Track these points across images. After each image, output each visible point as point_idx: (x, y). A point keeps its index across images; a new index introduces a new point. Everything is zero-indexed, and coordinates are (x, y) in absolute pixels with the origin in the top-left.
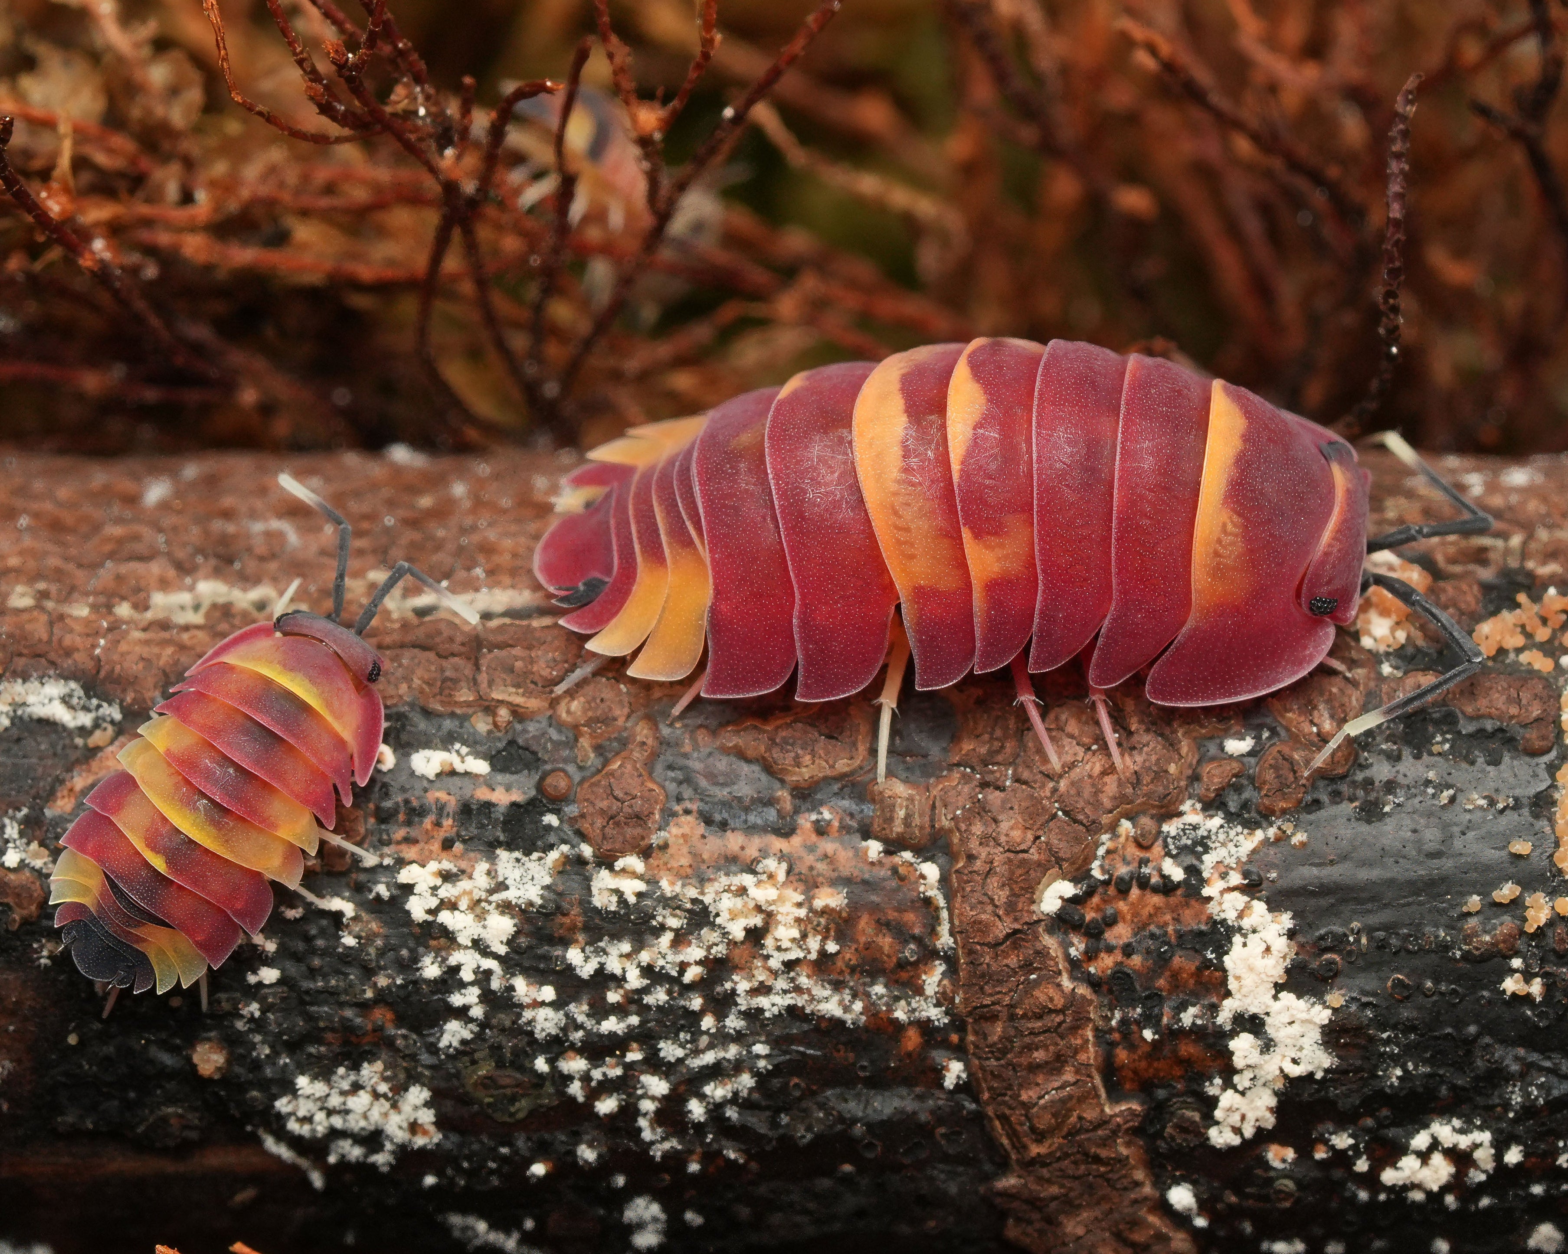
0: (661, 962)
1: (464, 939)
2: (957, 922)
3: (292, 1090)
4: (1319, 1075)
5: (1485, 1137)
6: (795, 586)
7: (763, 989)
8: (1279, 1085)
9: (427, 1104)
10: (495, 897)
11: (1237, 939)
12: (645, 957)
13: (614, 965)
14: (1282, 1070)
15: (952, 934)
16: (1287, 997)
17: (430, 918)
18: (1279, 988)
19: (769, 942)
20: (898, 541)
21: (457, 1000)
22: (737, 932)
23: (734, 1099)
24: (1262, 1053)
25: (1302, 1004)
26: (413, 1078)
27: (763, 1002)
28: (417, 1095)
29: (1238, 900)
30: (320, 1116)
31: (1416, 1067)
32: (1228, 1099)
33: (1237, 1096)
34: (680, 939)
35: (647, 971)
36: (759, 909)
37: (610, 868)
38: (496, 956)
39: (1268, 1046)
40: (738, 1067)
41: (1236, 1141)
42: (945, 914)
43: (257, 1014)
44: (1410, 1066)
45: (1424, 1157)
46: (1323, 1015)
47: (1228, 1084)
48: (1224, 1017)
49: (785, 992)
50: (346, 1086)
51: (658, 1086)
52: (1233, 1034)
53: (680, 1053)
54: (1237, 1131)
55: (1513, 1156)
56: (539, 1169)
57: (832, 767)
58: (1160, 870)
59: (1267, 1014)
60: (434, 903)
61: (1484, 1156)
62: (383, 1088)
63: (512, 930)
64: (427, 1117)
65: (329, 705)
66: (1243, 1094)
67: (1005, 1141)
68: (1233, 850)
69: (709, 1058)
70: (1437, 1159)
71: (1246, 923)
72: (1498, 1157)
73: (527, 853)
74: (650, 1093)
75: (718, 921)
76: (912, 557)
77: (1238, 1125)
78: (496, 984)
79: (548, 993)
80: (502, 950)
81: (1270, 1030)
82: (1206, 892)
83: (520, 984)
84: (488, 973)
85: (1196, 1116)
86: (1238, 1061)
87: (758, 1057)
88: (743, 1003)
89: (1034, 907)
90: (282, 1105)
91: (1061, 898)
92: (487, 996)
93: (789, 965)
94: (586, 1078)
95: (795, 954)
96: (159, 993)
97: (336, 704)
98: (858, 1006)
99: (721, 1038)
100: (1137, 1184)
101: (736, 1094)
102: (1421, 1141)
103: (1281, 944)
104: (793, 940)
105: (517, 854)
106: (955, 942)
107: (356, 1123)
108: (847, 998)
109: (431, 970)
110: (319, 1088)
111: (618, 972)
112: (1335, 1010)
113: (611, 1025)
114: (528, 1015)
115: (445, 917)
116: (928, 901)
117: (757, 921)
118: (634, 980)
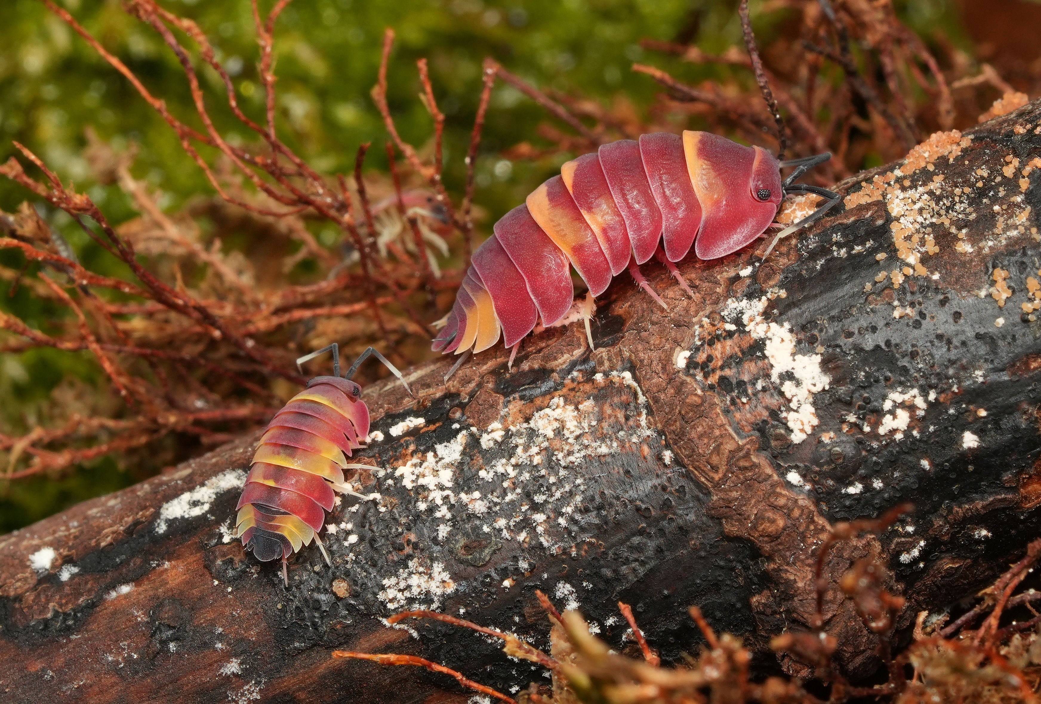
0: (521, 460)
1: (432, 487)
2: (644, 389)
3: (383, 588)
4: (827, 388)
5: (915, 391)
6: (523, 274)
7: (570, 453)
8: (811, 400)
9: (444, 570)
10: (440, 464)
11: (768, 342)
12: (513, 461)
13: (500, 469)
14: (809, 391)
15: (644, 395)
16: (799, 357)
17: (415, 484)
18: (793, 354)
19: (566, 432)
20: (558, 232)
21: (438, 515)
22: (551, 434)
23: (577, 510)
24: (797, 386)
25: (806, 358)
26: (432, 560)
27: (572, 458)
28: (438, 567)
29: (764, 326)
30: (399, 595)
31: (870, 369)
32: (791, 416)
33: (795, 413)
34: (526, 448)
35: (516, 466)
36: (556, 420)
37: (486, 431)
38: (447, 488)
39: (798, 383)
40: (571, 494)
41: (804, 436)
42: (638, 389)
43: (354, 558)
44: (867, 369)
45: (892, 412)
46: (818, 358)
47: (789, 410)
48: (775, 378)
49: (579, 450)
50: (405, 575)
51: (540, 517)
52: (782, 384)
53: (544, 497)
54: (802, 430)
55: (932, 396)
56: (507, 583)
57: (572, 355)
58: (724, 330)
59: (793, 368)
60: (414, 477)
61: (920, 402)
62: (421, 569)
63: (451, 474)
64: (446, 576)
65: (334, 403)
66: (796, 411)
67: (703, 479)
68: (755, 309)
69: (558, 495)
70: (899, 412)
71: (769, 335)
72: (926, 401)
73: (449, 442)
74: (539, 521)
75: (540, 432)
76: (565, 235)
77: (801, 427)
78: (453, 500)
79: (477, 494)
80: (450, 485)
81: (797, 375)
82: (747, 329)
83: (464, 496)
84: (447, 497)
85: (783, 431)
86: (788, 395)
87: (579, 485)
88: (563, 463)
89: (675, 366)
90: (381, 596)
91: (685, 358)
92: (451, 507)
93: (577, 438)
94: (508, 528)
95: (578, 432)
96: (296, 552)
97: (338, 402)
98: (615, 444)
99: (560, 483)
100: (770, 476)
101: (576, 507)
102: (888, 405)
103: (788, 336)
104: (575, 426)
105: (445, 444)
106: (647, 398)
107: (415, 591)
108: (609, 443)
109: (422, 506)
110: (393, 580)
111: (503, 471)
112: (822, 354)
113: (510, 497)
114: (470, 506)
115: (421, 481)
116: (629, 387)
117: (556, 425)
118: (512, 473)
